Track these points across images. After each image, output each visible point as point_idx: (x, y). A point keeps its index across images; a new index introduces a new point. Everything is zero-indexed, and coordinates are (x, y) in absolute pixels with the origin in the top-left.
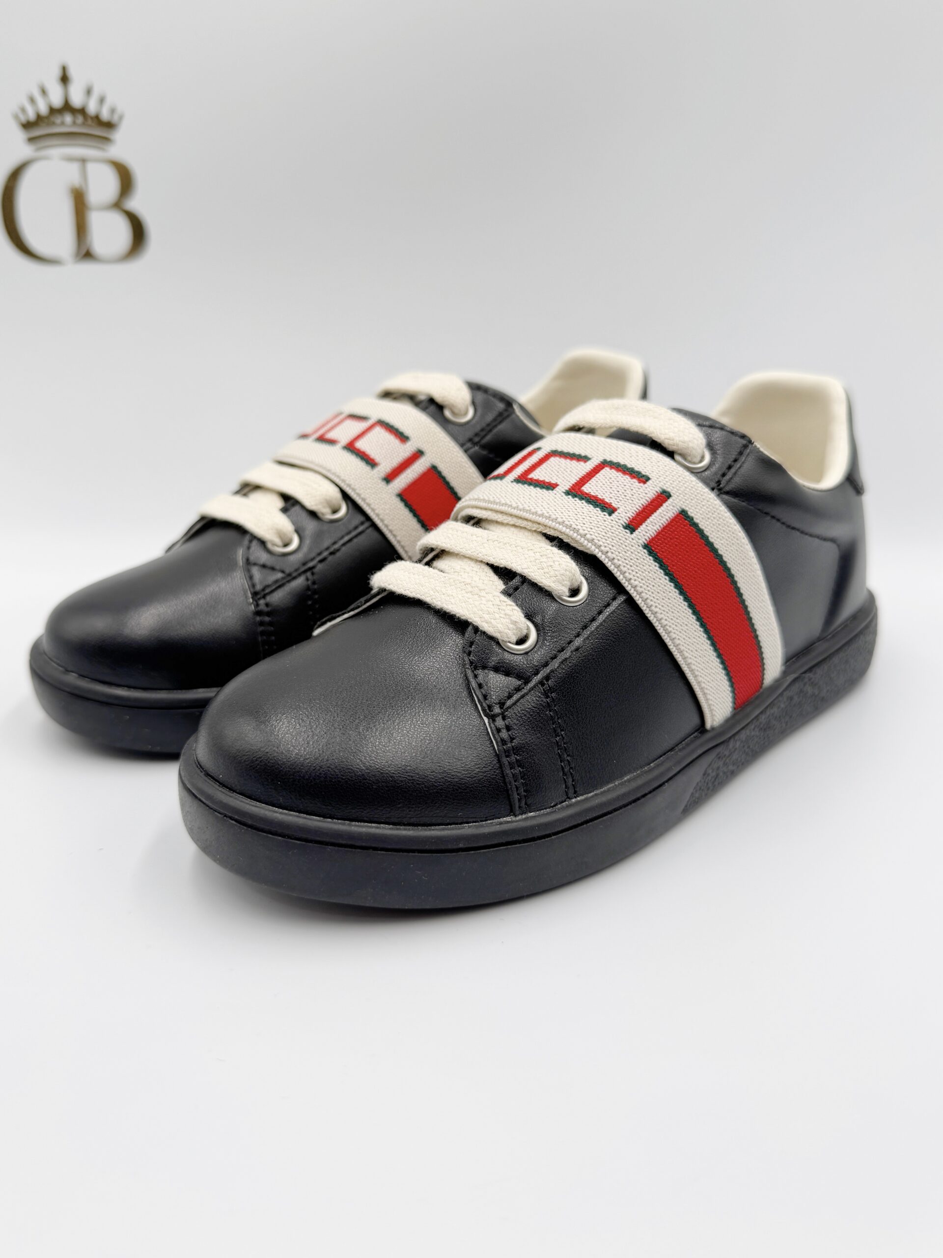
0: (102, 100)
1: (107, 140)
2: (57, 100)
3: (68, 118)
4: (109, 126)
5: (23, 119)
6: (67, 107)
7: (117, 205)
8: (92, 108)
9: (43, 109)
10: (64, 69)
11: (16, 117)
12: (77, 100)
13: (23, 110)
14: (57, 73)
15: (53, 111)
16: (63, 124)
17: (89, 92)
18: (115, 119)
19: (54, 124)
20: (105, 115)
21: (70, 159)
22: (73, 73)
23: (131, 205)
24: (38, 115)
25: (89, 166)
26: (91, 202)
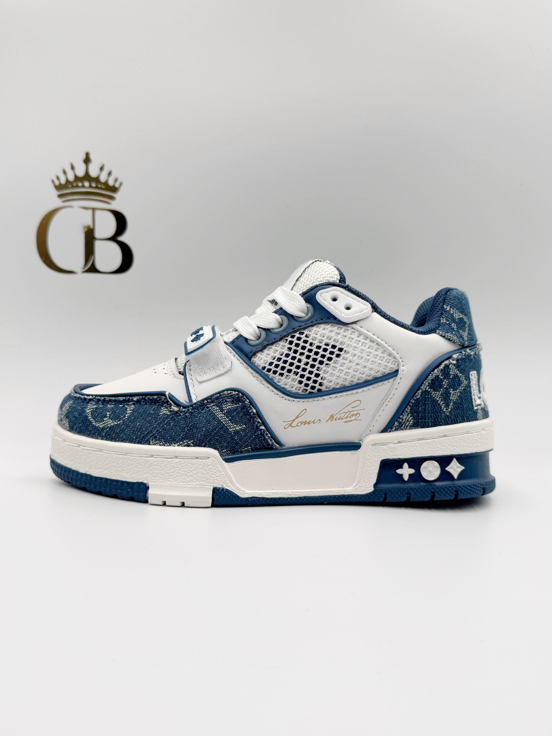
0: (110, 174)
1: (112, 198)
2: (80, 172)
3: (87, 184)
4: (114, 189)
5: (57, 183)
6: (87, 177)
7: (113, 239)
8: (103, 179)
9: (71, 178)
10: (87, 154)
11: (53, 182)
12: (93, 173)
13: (58, 178)
14: (84, 156)
15: (77, 178)
16: (83, 186)
17: (102, 169)
18: (117, 185)
19: (77, 186)
20: (111, 183)
21: (86, 208)
22: (92, 157)
23: (122, 238)
24: (67, 181)
25: (97, 213)
26: (98, 234)
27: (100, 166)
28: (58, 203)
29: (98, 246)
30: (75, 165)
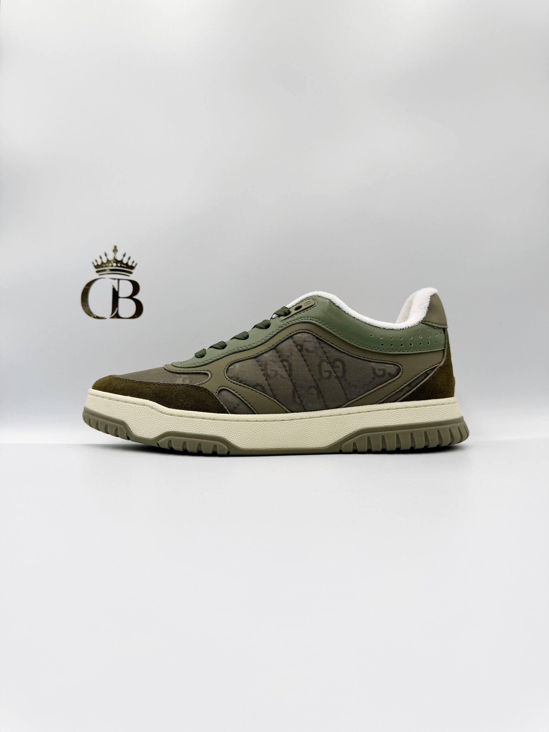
0: (129, 258)
1: (131, 273)
2: (111, 257)
3: (114, 264)
4: (132, 268)
5: (96, 264)
6: (115, 260)
7: (130, 297)
8: (125, 261)
9: (105, 261)
10: (115, 247)
11: (93, 263)
12: (119, 258)
13: (96, 261)
14: (113, 248)
16: (112, 266)
17: (124, 255)
18: (134, 265)
19: (108, 266)
20: (130, 264)
21: (114, 279)
22: (118, 248)
23: (136, 297)
24: (102, 263)
25: (121, 281)
26: (120, 295)
27: (123, 253)
28: (96, 276)
29: (121, 302)
30: (107, 253)
